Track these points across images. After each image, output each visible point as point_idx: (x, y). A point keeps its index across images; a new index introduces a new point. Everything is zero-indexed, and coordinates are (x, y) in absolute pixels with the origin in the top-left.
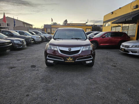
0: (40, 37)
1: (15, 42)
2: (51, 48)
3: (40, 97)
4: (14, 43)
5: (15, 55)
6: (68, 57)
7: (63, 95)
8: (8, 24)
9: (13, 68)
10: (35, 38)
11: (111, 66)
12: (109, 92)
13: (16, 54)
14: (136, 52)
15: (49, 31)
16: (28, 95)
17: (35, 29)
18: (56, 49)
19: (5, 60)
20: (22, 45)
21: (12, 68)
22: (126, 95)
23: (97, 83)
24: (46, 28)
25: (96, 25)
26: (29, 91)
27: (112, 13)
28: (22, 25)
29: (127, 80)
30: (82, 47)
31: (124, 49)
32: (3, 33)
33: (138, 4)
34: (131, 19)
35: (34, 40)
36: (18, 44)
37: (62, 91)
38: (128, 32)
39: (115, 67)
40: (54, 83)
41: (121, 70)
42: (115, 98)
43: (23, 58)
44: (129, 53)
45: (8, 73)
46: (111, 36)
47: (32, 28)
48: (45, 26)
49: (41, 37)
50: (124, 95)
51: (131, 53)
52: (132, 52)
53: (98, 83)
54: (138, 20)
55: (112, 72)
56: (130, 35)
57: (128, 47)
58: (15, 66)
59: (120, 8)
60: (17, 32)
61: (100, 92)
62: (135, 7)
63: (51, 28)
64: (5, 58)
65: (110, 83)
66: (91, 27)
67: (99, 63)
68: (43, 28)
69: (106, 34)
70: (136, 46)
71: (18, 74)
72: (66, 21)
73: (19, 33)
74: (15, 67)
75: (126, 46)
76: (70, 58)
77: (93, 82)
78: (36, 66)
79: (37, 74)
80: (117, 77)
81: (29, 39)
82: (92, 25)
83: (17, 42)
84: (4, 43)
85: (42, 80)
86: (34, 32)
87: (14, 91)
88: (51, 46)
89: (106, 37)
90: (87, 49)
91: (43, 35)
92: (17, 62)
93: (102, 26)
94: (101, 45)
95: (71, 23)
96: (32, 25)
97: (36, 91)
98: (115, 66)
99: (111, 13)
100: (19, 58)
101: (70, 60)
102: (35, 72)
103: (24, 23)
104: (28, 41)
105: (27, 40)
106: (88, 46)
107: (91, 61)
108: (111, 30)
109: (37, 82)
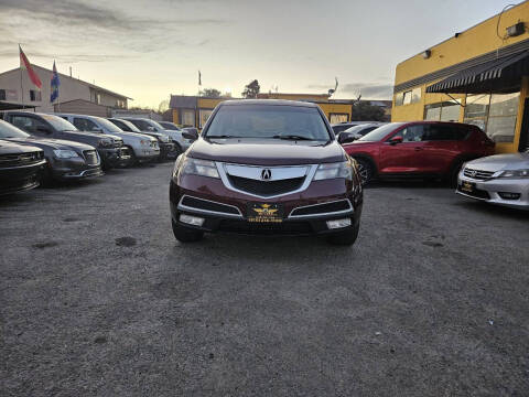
0: (153, 139)
1: (58, 153)
2: (195, 170)
3: (151, 347)
4: (54, 157)
5: (59, 202)
6: (259, 204)
7: (238, 340)
8: (32, 93)
9: (48, 245)
10: (136, 145)
11: (424, 243)
12: (412, 331)
13: (60, 199)
14: (517, 196)
15: (189, 118)
16: (100, 340)
17: (136, 111)
18: (213, 173)
19: (16, 220)
20: (84, 167)
21: (42, 247)
22: (478, 342)
23: (367, 302)
24: (180, 111)
25: (368, 102)
26: (108, 328)
27: (429, 53)
28: (87, 96)
29: (481, 292)
30: (315, 166)
31: (474, 184)
32: (11, 122)
33: (524, 19)
34: (497, 73)
35: (130, 150)
36: (69, 163)
37: (236, 326)
38: (486, 124)
39: (437, 248)
40: (205, 299)
41: (460, 257)
42: (435, 353)
43: (86, 212)
44: (492, 201)
45: (27, 264)
46: (424, 138)
47: (125, 108)
48: (175, 100)
49: (160, 142)
50: (472, 344)
51: (497, 200)
52: (503, 195)
53: (373, 300)
54: (525, 78)
55: (427, 264)
56: (495, 137)
57: (487, 175)
58: (54, 239)
59: (457, 35)
60: (66, 118)
61: (381, 331)
62: (513, 31)
63: (196, 111)
64: (19, 214)
65: (420, 300)
66: (349, 109)
67: (378, 233)
68: (167, 108)
69: (405, 132)
70: (517, 174)
71: (66, 269)
72: (254, 85)
73: (74, 124)
74: (55, 244)
75: (481, 175)
76: (266, 206)
77: (354, 296)
78: (138, 242)
79: (138, 268)
80: (445, 280)
81: (111, 146)
82: (351, 102)
83: (66, 155)
84: (13, 157)
85: (158, 289)
86: (132, 122)
87: (46, 324)
88: (196, 162)
89: (406, 141)
90: (333, 173)
91: (165, 135)
92: (64, 227)
93: (389, 104)
94: (386, 170)
95: (273, 92)
96: (124, 99)
97: (132, 326)
98: (439, 245)
99: (425, 55)
100: (71, 214)
101: (266, 213)
102: (133, 262)
103: (94, 90)
104: (110, 153)
105: (104, 149)
106: (337, 165)
107: (348, 222)
108: (425, 117)
109: (140, 295)
